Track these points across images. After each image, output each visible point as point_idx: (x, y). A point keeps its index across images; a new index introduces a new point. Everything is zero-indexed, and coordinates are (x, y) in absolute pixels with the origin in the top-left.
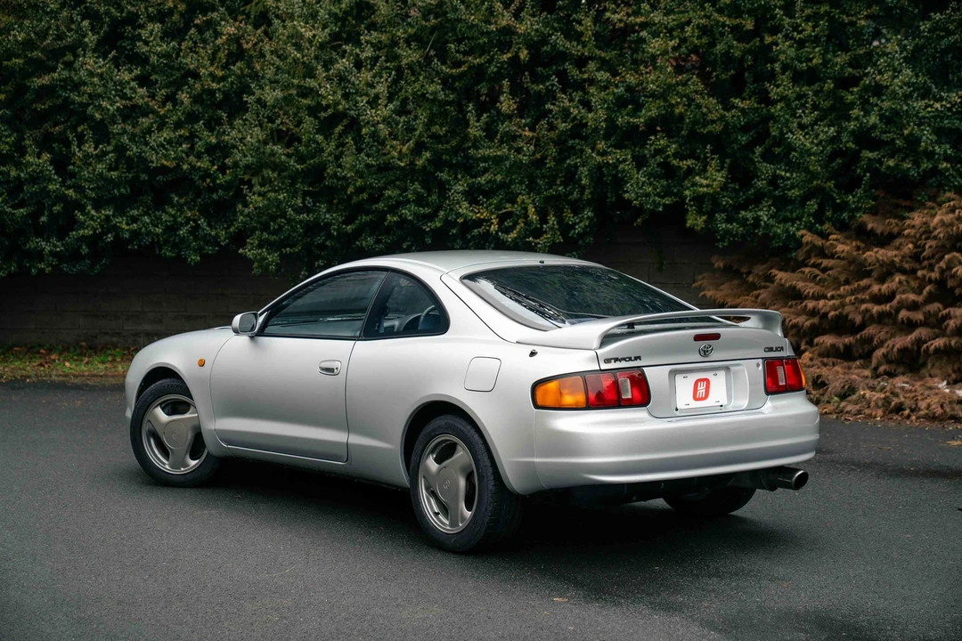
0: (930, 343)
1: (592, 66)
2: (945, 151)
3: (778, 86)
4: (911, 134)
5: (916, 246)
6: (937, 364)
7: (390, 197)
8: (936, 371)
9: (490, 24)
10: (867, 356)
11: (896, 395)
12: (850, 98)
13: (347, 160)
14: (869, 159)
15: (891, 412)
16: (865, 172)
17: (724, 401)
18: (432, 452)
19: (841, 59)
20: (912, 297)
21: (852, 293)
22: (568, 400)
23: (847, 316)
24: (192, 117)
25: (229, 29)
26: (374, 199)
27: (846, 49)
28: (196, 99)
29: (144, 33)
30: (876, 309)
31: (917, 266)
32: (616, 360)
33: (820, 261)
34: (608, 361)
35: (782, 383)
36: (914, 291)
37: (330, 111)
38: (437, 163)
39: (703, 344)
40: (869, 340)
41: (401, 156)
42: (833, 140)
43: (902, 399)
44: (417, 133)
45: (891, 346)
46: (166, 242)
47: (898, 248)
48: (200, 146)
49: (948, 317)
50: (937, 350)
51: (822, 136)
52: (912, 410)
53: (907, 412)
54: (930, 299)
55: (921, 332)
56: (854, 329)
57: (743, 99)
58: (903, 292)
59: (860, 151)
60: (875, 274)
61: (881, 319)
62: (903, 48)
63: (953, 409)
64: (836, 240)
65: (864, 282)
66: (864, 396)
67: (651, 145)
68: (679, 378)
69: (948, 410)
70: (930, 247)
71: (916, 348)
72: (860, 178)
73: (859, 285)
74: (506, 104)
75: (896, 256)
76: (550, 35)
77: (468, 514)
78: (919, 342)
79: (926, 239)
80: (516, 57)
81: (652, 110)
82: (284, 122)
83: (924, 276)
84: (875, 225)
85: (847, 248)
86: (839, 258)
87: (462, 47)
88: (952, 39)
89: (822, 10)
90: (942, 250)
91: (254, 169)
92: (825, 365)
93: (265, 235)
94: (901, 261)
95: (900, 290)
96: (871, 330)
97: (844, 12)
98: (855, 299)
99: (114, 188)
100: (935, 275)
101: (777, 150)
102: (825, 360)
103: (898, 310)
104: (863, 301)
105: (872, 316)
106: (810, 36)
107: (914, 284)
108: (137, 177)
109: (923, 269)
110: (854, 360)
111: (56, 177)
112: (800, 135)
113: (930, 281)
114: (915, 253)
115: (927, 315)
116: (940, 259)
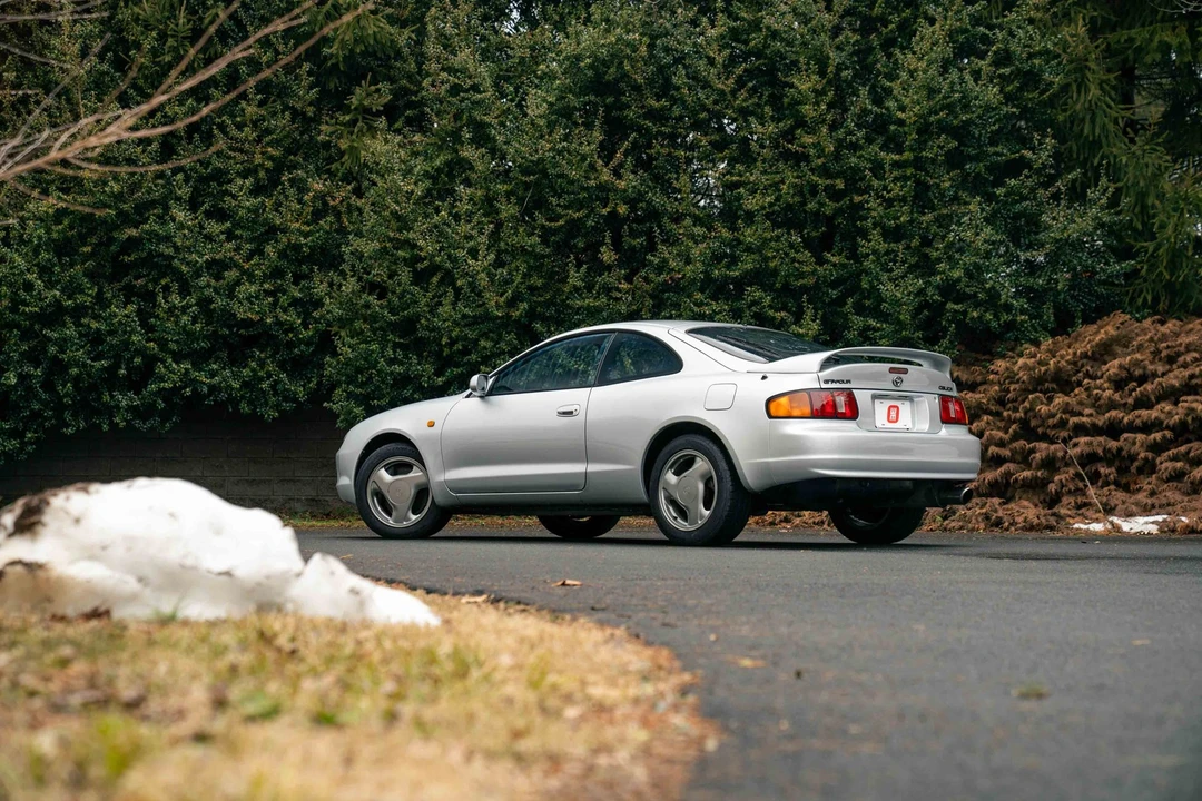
0: (1018, 475)
1: (688, 221)
2: (1022, 306)
3: (870, 241)
4: (993, 288)
5: (1001, 390)
7: (485, 348)
9: (590, 180)
11: (996, 511)
12: (935, 254)
13: (445, 310)
14: (955, 311)
16: (950, 322)
17: (909, 426)
18: (671, 468)
19: (929, 217)
22: (796, 413)
24: (277, 273)
25: (317, 185)
26: (466, 352)
27: (933, 209)
28: (282, 254)
29: (233, 189)
31: (999, 408)
32: (833, 381)
34: (826, 382)
35: (953, 416)
36: (999, 429)
37: (426, 263)
38: (532, 314)
39: (895, 376)
41: (498, 306)
42: (921, 292)
44: (515, 284)
46: (243, 397)
48: (283, 300)
49: (1033, 451)
50: (1024, 482)
51: (910, 289)
52: (1011, 524)
54: (1015, 438)
55: (1009, 466)
57: (833, 255)
59: (945, 304)
62: (983, 210)
63: (1047, 521)
67: (749, 295)
68: (878, 402)
70: (1014, 390)
71: (1004, 481)
72: (945, 330)
74: (607, 255)
76: (647, 193)
77: (707, 513)
78: (1008, 474)
79: (1010, 383)
80: (614, 214)
81: (748, 263)
82: (379, 273)
83: (1009, 417)
84: (960, 373)
87: (562, 202)
88: (1024, 204)
89: (909, 173)
90: (1025, 392)
91: (343, 322)
93: (352, 388)
97: (927, 173)
99: (192, 343)
100: (1020, 414)
101: (867, 303)
106: (899, 195)
107: (1002, 424)
108: (215, 332)
109: (1008, 410)
111: (139, 329)
112: (890, 286)
114: (1000, 397)
115: (1014, 452)
116: (1023, 401)
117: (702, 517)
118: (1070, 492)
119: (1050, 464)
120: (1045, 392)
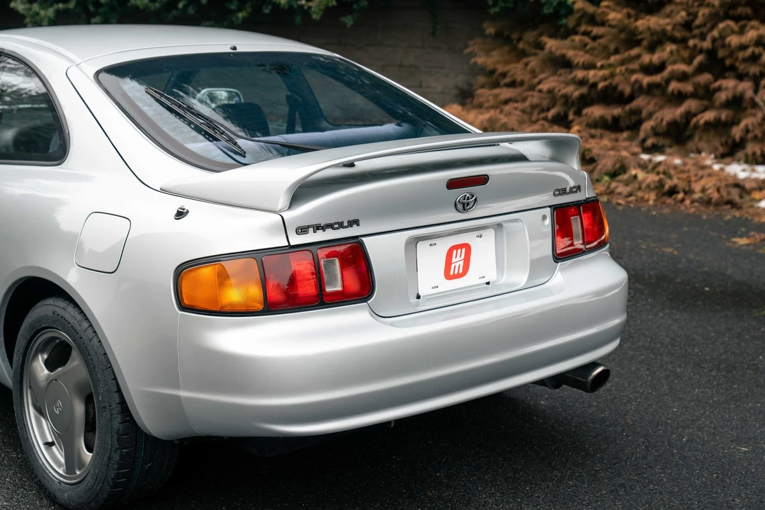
0: (699, 117)
5: (689, 14)
6: (705, 137)
8: (702, 145)
10: (635, 127)
11: (670, 177)
15: (664, 195)
17: (492, 275)
18: (41, 350)
20: (682, 67)
21: (622, 63)
22: (234, 295)
23: (616, 87)
30: (646, 80)
31: (687, 34)
32: (318, 228)
33: (589, 29)
34: (302, 230)
36: (684, 60)
39: (460, 193)
40: (637, 112)
43: (675, 181)
45: (659, 120)
47: (668, 16)
49: (719, 89)
50: (707, 124)
52: (686, 193)
53: (681, 196)
54: (700, 69)
55: (691, 104)
56: (622, 100)
58: (674, 62)
60: (645, 43)
61: (651, 90)
63: (729, 194)
64: (607, 7)
65: (634, 52)
66: (635, 177)
68: (422, 247)
69: (724, 194)
70: (703, 15)
71: (684, 120)
73: (629, 55)
75: (668, 24)
77: (88, 456)
78: (689, 115)
79: (699, 6)
83: (695, 46)
85: (619, 16)
86: (610, 26)
90: (715, 18)
92: (593, 136)
94: (673, 29)
95: (672, 59)
96: (639, 102)
98: (627, 69)
100: (707, 44)
102: (593, 131)
103: (668, 81)
104: (633, 72)
105: (641, 87)
107: (685, 54)
109: (694, 37)
110: (621, 130)
113: (701, 51)
114: (687, 21)
115: (697, 86)
116: (713, 27)
117: (81, 465)
118: (755, 138)
119: (737, 103)
120: (736, 19)
